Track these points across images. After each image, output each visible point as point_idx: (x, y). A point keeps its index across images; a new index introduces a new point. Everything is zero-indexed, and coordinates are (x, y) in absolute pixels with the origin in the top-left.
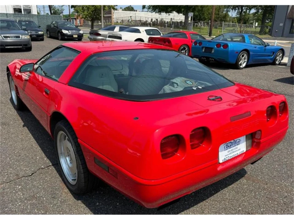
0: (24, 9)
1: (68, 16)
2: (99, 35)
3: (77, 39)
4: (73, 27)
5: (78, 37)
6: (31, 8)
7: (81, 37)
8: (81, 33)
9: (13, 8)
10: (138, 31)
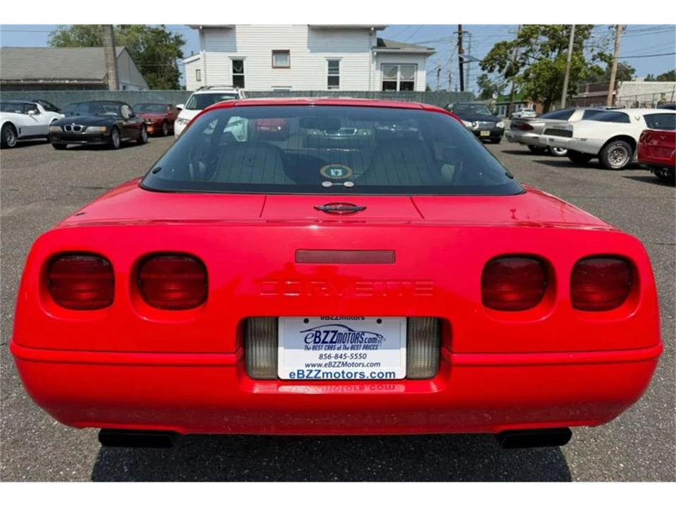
0: (401, 83)
1: (508, 98)
2: (530, 129)
3: (489, 140)
4: (486, 114)
5: (491, 135)
6: (415, 81)
7: (498, 135)
8: (499, 128)
9: (382, 80)
10: (624, 118)
